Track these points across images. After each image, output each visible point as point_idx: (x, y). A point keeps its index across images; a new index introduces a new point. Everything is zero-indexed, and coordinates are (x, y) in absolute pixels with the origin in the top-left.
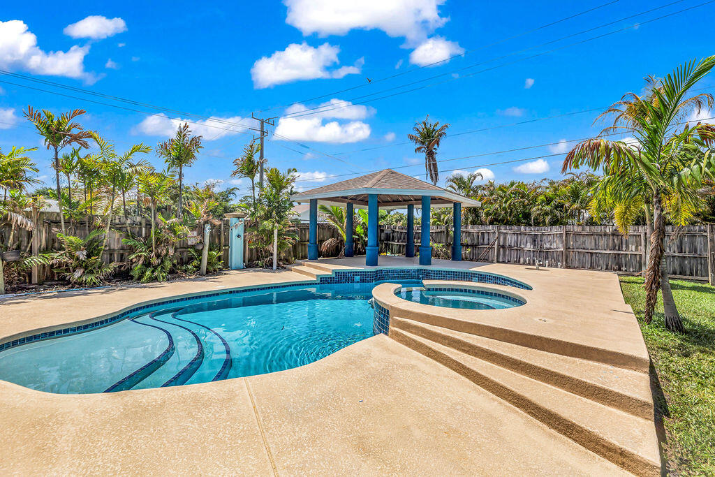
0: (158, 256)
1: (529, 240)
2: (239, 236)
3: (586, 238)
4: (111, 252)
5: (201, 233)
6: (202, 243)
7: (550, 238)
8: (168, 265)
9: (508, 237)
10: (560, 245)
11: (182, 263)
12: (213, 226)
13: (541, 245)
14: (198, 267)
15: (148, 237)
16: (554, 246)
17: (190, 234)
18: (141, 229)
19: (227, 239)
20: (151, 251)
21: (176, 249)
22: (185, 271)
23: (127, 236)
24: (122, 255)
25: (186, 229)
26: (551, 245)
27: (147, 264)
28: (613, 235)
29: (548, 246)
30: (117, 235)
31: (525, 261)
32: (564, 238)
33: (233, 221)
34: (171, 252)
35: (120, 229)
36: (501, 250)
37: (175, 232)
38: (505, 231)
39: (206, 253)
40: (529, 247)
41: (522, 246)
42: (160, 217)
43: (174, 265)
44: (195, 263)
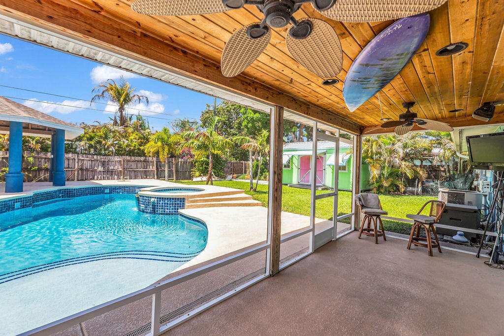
1: (100, 164)
3: (132, 163)
7: (113, 163)
9: (85, 162)
10: (120, 167)
13: (108, 167)
16: (116, 167)
26: (114, 167)
28: (144, 161)
29: (112, 168)
31: (98, 178)
32: (122, 163)
36: (80, 171)
38: (83, 158)
40: (100, 169)
41: (96, 168)
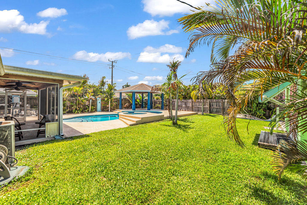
0: (79, 107)
1: (184, 104)
2: (99, 103)
4: (67, 107)
5: (89, 102)
6: (89, 104)
8: (81, 110)
9: (179, 103)
11: (84, 109)
12: (92, 100)
14: (88, 111)
15: (76, 103)
17: (86, 102)
18: (74, 101)
19: (96, 103)
20: (77, 106)
21: (83, 106)
22: (85, 111)
23: (71, 103)
24: (70, 107)
25: (85, 101)
27: (76, 109)
29: (188, 105)
30: (69, 102)
32: (192, 103)
33: (98, 98)
34: (82, 106)
35: (69, 101)
37: (83, 102)
39: (90, 107)
41: (182, 105)
42: (79, 98)
43: (82, 110)
44: (88, 109)
